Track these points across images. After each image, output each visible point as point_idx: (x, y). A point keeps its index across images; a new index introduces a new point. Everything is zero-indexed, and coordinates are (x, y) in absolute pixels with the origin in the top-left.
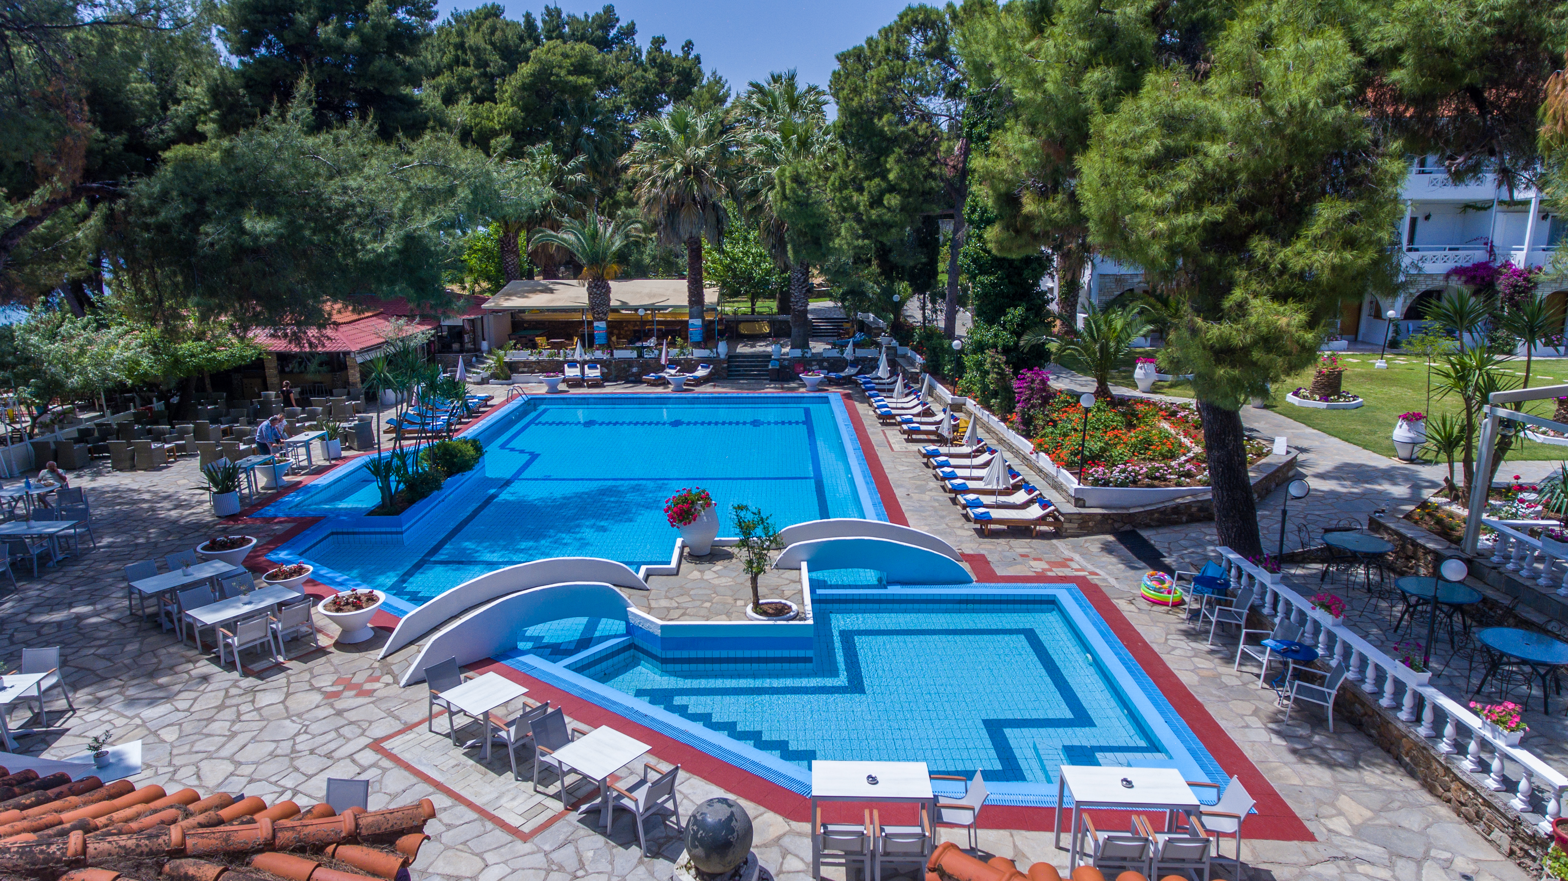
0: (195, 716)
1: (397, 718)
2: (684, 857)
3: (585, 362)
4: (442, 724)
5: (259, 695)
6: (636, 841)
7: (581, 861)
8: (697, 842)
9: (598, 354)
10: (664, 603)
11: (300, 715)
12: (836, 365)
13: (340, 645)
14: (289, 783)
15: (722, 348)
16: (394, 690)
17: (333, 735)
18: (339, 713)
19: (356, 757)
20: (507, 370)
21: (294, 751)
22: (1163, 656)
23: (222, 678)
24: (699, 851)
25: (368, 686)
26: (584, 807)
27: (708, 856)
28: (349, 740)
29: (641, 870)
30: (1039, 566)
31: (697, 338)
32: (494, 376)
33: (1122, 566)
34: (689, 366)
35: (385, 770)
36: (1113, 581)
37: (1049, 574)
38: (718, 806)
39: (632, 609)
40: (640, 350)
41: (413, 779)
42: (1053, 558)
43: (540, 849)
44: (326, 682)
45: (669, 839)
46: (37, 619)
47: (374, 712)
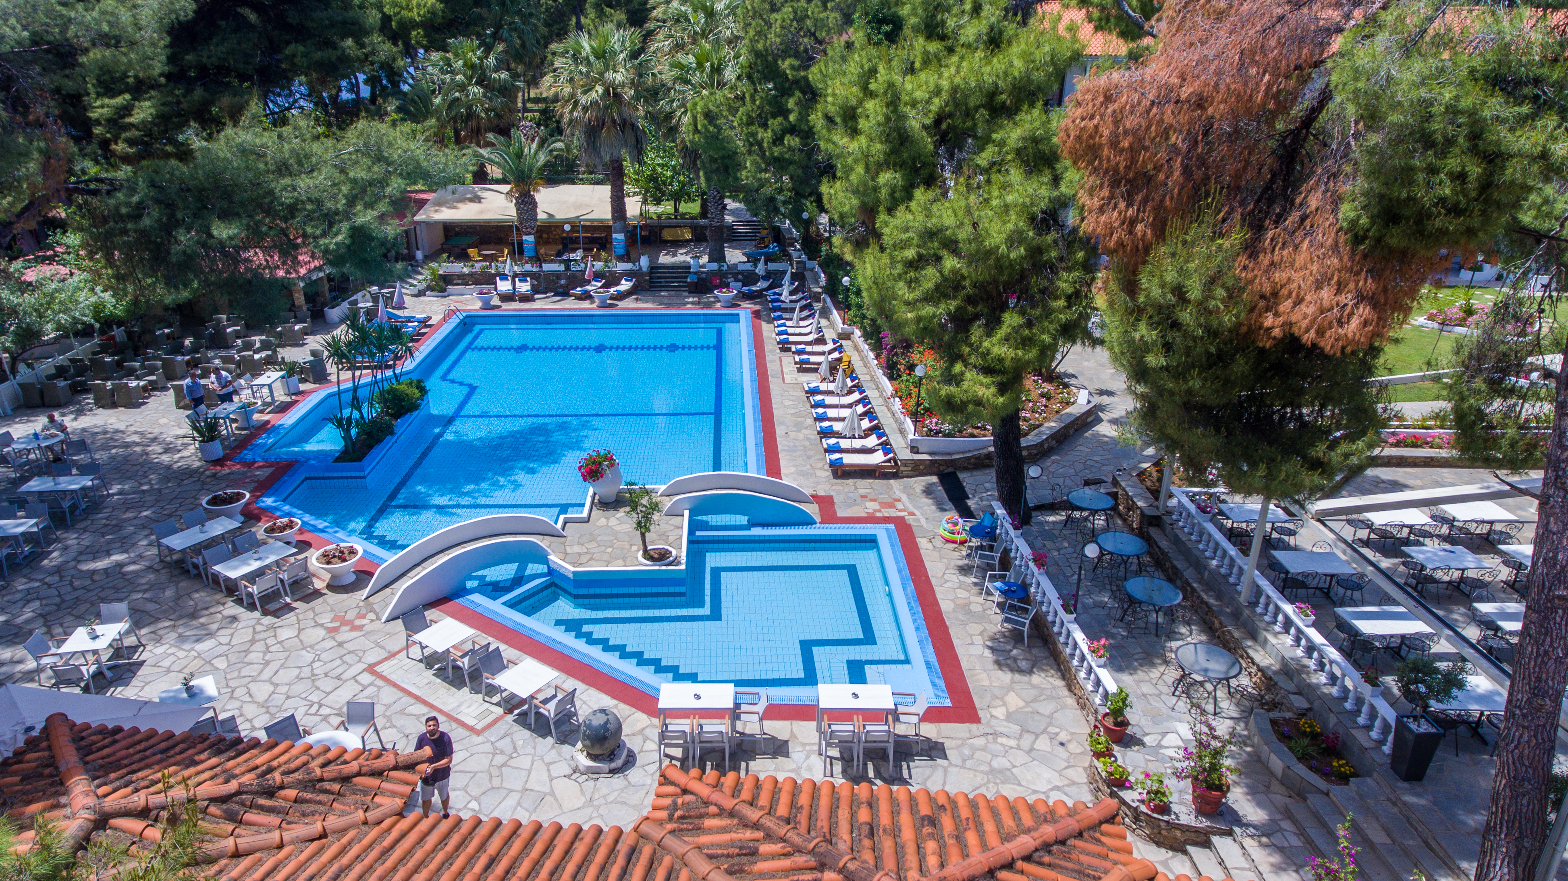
0: (235, 649)
1: (383, 648)
2: (579, 745)
3: (515, 275)
4: (416, 652)
5: (279, 631)
6: (550, 733)
7: (515, 747)
8: (586, 737)
9: (528, 267)
10: (577, 549)
11: (312, 647)
12: (749, 278)
13: (329, 587)
14: (314, 698)
15: (644, 262)
16: (377, 625)
17: (338, 662)
18: (340, 644)
19: (358, 678)
20: (442, 284)
21: (313, 675)
22: (936, 589)
23: (248, 618)
24: (588, 743)
25: (358, 622)
26: (516, 712)
27: (593, 745)
28: (350, 666)
29: (554, 752)
30: (871, 506)
31: (621, 251)
32: (430, 288)
33: (934, 508)
34: (612, 280)
35: (379, 688)
36: (923, 521)
37: (878, 515)
38: (599, 715)
39: (552, 557)
40: (567, 263)
41: (400, 694)
42: (886, 498)
43: (488, 741)
44: (326, 619)
45: (572, 731)
46: (85, 567)
47: (366, 643)
